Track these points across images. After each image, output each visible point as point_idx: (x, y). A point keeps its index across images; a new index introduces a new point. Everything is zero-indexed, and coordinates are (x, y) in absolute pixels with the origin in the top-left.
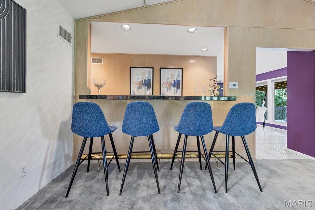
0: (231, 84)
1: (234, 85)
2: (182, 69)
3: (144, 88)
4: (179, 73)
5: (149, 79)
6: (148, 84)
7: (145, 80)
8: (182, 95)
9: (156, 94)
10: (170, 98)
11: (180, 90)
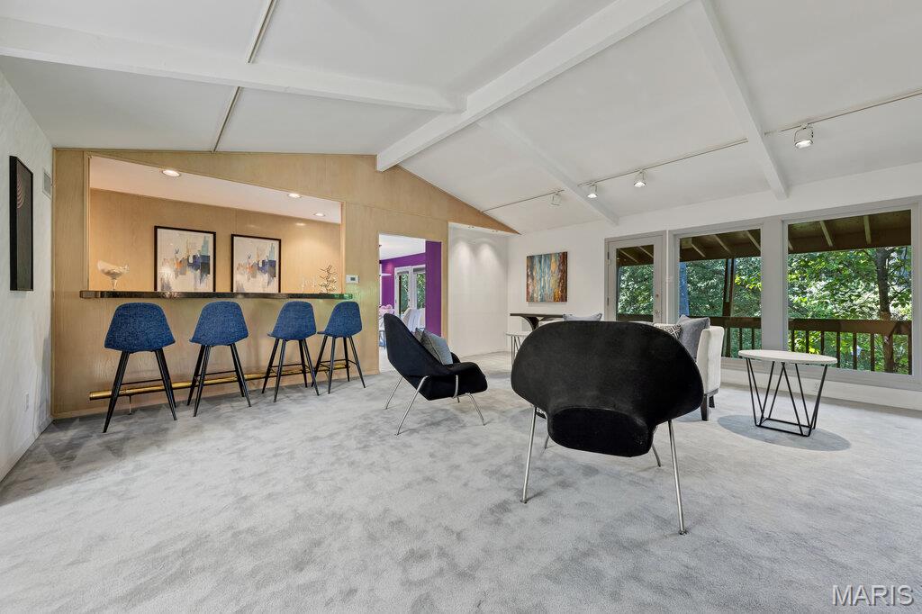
0: (349, 277)
1: (353, 279)
2: (280, 241)
3: (192, 275)
4: (272, 248)
5: (205, 254)
6: (202, 265)
7: (194, 257)
8: (280, 291)
9: (223, 287)
10: (240, 296)
11: (276, 279)
